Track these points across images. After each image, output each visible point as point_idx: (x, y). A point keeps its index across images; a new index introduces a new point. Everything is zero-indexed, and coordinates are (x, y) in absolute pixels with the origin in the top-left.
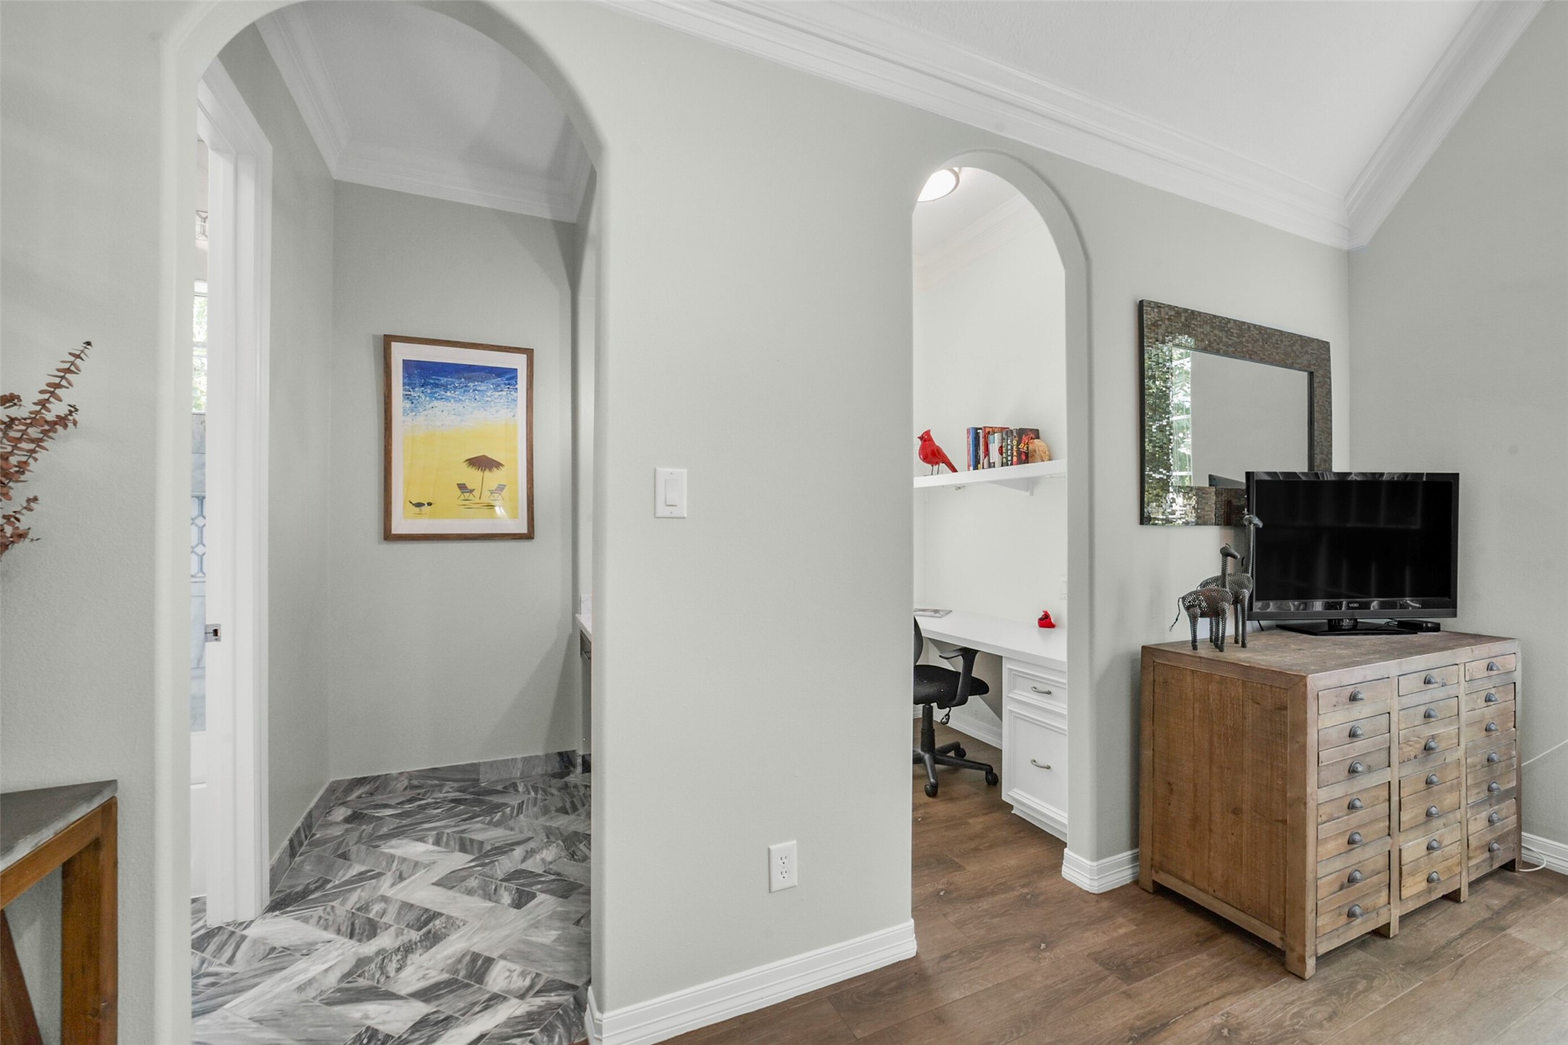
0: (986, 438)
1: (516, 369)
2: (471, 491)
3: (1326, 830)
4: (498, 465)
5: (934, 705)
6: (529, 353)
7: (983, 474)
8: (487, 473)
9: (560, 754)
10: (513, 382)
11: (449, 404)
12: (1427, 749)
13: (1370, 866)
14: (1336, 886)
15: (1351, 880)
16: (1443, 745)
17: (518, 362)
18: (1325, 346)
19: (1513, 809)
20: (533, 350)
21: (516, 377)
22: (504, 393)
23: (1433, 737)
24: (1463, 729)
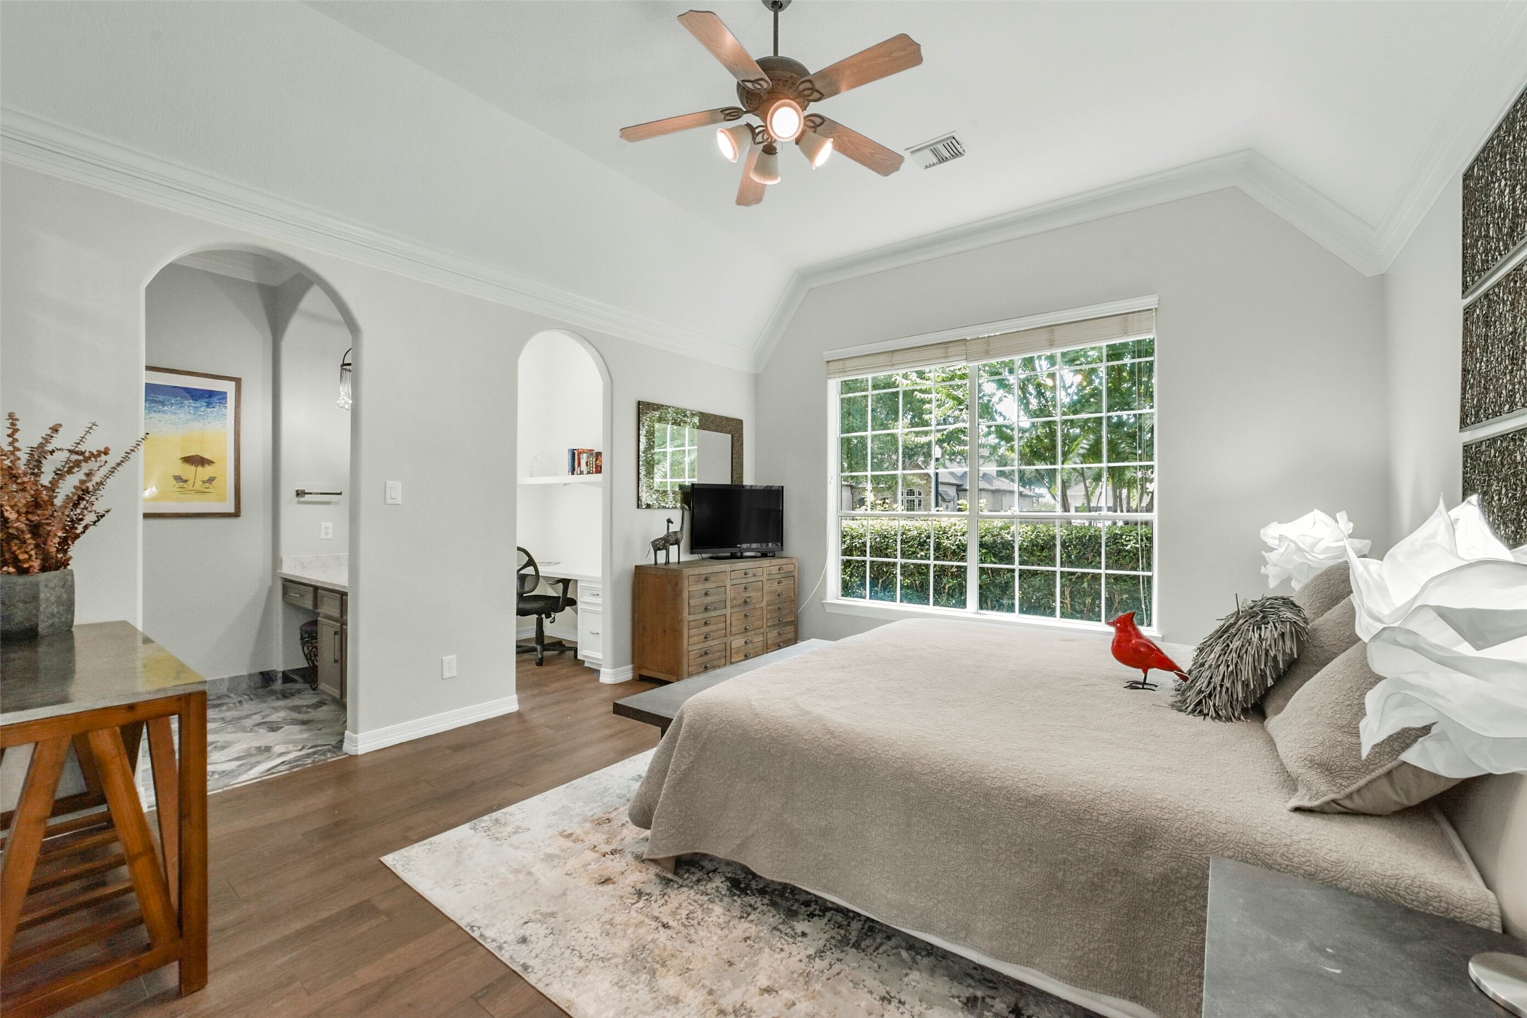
0: (579, 455)
1: (226, 393)
2: (186, 481)
3: (693, 632)
4: (210, 462)
5: (543, 616)
6: (238, 381)
7: (576, 478)
8: (200, 468)
9: (262, 673)
10: (223, 401)
11: (166, 416)
12: (745, 602)
13: (716, 648)
14: (698, 655)
15: (706, 653)
16: (754, 601)
17: (229, 388)
18: (741, 422)
19: (793, 630)
20: (240, 379)
21: (226, 398)
22: (215, 409)
23: (749, 597)
24: (765, 594)
